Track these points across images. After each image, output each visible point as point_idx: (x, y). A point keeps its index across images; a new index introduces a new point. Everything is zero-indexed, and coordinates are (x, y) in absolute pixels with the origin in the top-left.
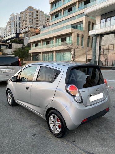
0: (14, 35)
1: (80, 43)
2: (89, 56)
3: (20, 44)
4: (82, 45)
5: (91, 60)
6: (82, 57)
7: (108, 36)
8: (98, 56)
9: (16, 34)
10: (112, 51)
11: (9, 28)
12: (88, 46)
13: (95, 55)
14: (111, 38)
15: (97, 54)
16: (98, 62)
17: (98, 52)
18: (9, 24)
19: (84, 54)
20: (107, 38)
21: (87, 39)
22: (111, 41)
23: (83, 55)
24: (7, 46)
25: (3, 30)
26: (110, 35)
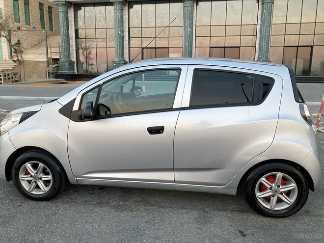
1: (22, 18)
2: (53, 50)
4: (28, 22)
5: (58, 59)
6: (33, 53)
7: (92, 8)
8: (75, 52)
10: (104, 42)
12: (43, 26)
13: (68, 48)
14: (99, 14)
15: (72, 47)
16: (76, 64)
17: (74, 43)
19: (36, 45)
20: (90, 14)
21: (38, 11)
22: (100, 21)
23: (32, 47)
26: (98, 8)
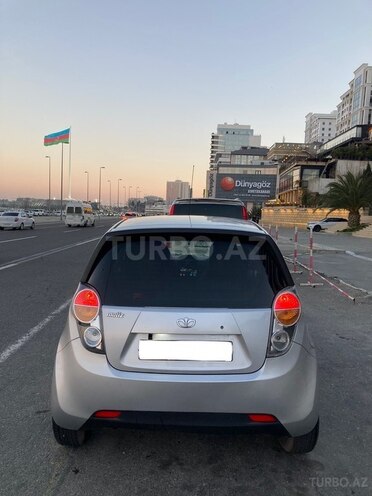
0: (353, 133)
3: (362, 160)
9: (360, 129)
11: (347, 113)
18: (349, 98)
24: (321, 168)
25: (327, 122)
